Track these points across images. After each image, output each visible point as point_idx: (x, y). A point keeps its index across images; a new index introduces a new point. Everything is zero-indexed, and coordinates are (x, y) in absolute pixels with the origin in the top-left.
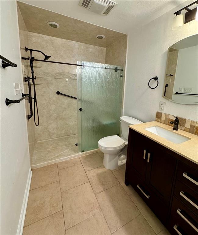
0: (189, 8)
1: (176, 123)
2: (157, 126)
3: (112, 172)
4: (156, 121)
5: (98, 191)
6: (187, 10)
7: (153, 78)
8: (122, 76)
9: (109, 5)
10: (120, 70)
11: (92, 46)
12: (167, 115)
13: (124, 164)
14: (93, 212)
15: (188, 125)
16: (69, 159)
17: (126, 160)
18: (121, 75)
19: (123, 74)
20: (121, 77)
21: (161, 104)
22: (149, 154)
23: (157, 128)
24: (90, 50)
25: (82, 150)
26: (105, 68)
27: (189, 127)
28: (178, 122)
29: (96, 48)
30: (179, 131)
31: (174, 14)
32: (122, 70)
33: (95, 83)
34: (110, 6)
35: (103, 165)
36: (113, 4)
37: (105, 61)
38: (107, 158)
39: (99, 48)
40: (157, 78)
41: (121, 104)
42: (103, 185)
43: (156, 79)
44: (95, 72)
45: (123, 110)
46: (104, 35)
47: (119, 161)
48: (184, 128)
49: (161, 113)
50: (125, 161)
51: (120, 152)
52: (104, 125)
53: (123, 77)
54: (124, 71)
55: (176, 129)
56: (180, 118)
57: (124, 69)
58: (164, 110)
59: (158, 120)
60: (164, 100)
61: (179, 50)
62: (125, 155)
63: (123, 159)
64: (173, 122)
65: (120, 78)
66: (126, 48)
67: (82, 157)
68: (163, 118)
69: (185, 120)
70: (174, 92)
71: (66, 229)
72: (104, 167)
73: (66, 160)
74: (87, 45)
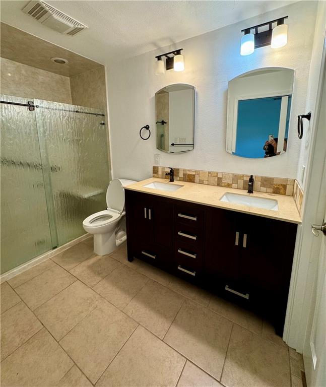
0: (168, 55)
1: (171, 175)
2: (155, 182)
3: (109, 256)
4: (154, 177)
5: (95, 283)
6: (167, 57)
7: (144, 127)
8: (104, 124)
9: (76, 26)
10: (100, 115)
11: (41, 71)
12: (163, 168)
13: (124, 242)
14: (93, 305)
15: (181, 175)
16: (30, 267)
17: (126, 236)
18: (103, 122)
19: (104, 121)
20: (103, 126)
21: (156, 156)
22: (150, 210)
23: (156, 184)
24: (41, 78)
25: (53, 246)
26: (77, 112)
27: (182, 176)
28: (173, 173)
29: (52, 76)
30: (175, 182)
31: (156, 57)
32: (103, 115)
33: (62, 134)
34: (77, 28)
35: (95, 253)
36: (82, 26)
37: (71, 98)
38: (99, 241)
39: (58, 76)
40: (149, 127)
41: (108, 164)
42: (99, 274)
43: (147, 127)
44: (60, 117)
45: (112, 171)
46: (66, 59)
47: (116, 241)
48: (178, 178)
49: (158, 167)
50: (125, 238)
51: (115, 228)
52: (85, 199)
53: (106, 126)
54: (105, 116)
55: (172, 180)
56: (175, 169)
57: (105, 114)
58: (160, 163)
59: (156, 175)
60: (159, 152)
61: (170, 93)
62: (123, 230)
63: (122, 236)
64: (169, 174)
65: (101, 127)
66: (104, 84)
67: (56, 256)
68: (160, 173)
69: (178, 169)
70: (170, 143)
71: (58, 341)
72: (97, 255)
73: (24, 271)
74: (33, 69)
